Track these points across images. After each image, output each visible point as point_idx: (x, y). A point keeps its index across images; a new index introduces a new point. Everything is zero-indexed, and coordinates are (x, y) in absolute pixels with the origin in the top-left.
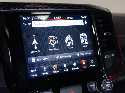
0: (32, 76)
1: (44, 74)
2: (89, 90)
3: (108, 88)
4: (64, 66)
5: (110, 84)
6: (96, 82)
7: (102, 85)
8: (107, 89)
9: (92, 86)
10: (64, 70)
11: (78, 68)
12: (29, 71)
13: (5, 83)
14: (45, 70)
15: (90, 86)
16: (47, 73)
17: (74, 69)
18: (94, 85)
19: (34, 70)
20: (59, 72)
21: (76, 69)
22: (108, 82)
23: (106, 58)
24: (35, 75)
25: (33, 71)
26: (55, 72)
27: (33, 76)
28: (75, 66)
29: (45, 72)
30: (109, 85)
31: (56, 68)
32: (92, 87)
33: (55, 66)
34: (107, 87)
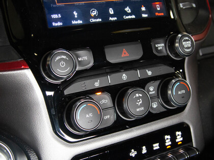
0: (54, 24)
1: (74, 22)
2: (155, 52)
3: (188, 48)
4: (110, 11)
5: (190, 42)
6: (167, 40)
7: (177, 45)
8: (186, 50)
9: (159, 45)
10: (110, 19)
11: (133, 17)
12: (48, 16)
13: (7, 39)
14: (76, 17)
15: (156, 46)
16: (80, 22)
17: (127, 17)
18: (163, 45)
19: (57, 15)
20: (100, 20)
21: (130, 17)
22: (187, 38)
23: (181, 6)
24: (60, 24)
25: (54, 16)
26: (94, 20)
27: (56, 24)
28: (128, 12)
29: (76, 20)
30: (188, 42)
31: (95, 14)
32: (159, 48)
33: (94, 10)
34: (186, 46)
